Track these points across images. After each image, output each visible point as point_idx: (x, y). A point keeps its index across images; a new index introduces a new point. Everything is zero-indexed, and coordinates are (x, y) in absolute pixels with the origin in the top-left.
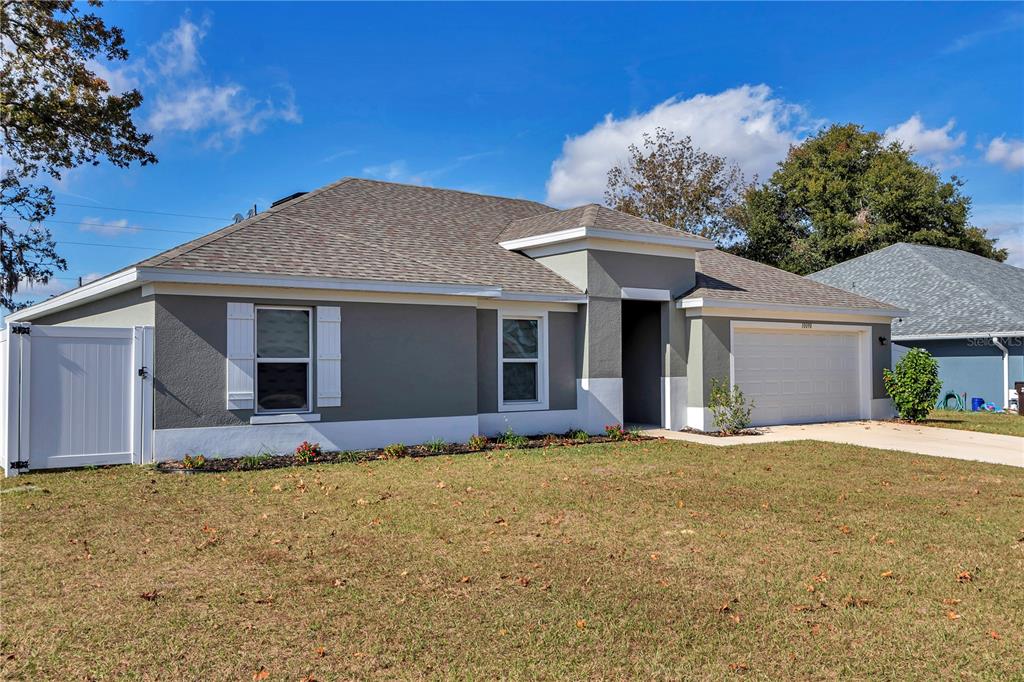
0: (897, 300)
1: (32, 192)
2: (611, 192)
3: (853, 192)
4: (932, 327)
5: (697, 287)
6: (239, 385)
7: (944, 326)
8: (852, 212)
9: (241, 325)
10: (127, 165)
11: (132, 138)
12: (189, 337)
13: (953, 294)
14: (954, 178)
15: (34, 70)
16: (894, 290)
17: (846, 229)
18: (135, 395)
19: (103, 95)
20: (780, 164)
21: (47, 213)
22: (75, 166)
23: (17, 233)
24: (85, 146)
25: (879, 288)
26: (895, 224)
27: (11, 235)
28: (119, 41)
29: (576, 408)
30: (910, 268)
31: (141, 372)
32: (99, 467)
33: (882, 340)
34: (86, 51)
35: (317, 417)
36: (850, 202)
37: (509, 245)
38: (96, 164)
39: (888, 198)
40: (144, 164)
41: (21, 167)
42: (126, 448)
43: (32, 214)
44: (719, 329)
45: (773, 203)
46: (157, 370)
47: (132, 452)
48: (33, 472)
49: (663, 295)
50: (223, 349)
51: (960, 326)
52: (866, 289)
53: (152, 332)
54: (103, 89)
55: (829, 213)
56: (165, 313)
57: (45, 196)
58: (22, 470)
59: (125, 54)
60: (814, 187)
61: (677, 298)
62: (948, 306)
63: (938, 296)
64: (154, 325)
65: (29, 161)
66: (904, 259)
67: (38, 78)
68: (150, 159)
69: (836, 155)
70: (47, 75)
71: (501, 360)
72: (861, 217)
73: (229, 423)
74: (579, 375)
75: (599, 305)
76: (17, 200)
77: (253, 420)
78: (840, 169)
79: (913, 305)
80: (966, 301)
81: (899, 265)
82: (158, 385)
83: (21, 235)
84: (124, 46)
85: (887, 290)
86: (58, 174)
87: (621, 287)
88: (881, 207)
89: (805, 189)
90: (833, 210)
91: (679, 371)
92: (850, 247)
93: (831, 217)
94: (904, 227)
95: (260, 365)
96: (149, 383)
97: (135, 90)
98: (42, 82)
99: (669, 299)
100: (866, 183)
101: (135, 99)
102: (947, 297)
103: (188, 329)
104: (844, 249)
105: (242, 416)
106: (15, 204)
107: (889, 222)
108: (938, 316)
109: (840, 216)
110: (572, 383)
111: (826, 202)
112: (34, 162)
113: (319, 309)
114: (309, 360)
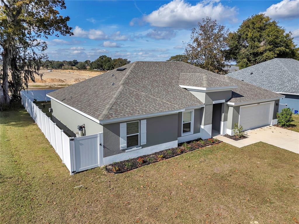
0: (275, 79)
1: (41, 43)
2: (192, 35)
3: (261, 36)
4: (286, 90)
5: (232, 98)
6: (123, 143)
7: (289, 90)
8: (260, 41)
9: (123, 128)
10: (66, 35)
11: (67, 29)
12: (111, 134)
13: (292, 79)
14: (290, 32)
15: (39, 9)
16: (274, 75)
17: (258, 47)
18: (99, 150)
19: (58, 15)
20: (240, 26)
21: (46, 49)
22: (52, 35)
23: (38, 54)
24: (54, 29)
25: (270, 74)
26: (272, 46)
27: (37, 55)
28: (64, 4)
29: (200, 132)
30: (279, 68)
31: (100, 145)
32: (92, 169)
33: (277, 104)
34: (54, 5)
35: (141, 148)
36: (259, 39)
37: (182, 86)
38: (58, 37)
39: (270, 39)
40: (70, 35)
41: (37, 35)
42: (98, 163)
43: (42, 49)
44: (237, 109)
45: (237, 38)
46: (104, 143)
47: (99, 164)
48: (77, 173)
49: (223, 101)
50: (119, 135)
51: (294, 91)
52: (266, 74)
53: (102, 134)
54: (58, 14)
55: (253, 43)
56: (105, 129)
57: (45, 44)
58: (74, 173)
59: (65, 7)
60: (250, 35)
61: (227, 101)
62: (291, 83)
63: (287, 79)
64: (103, 132)
65: (39, 33)
66: (277, 65)
67: (40, 11)
68: (72, 34)
69: (257, 25)
70: (43, 11)
71: (183, 123)
72: (262, 44)
73: (121, 153)
74: (201, 124)
75: (208, 106)
76: (37, 45)
77: (126, 151)
78: (258, 29)
79: (280, 81)
80: (296, 82)
81: (276, 66)
82: (104, 147)
83: (39, 55)
84: (65, 5)
85: (272, 75)
86: (47, 37)
87: (213, 101)
88: (268, 41)
89: (247, 35)
90: (254, 41)
91: (226, 120)
92: (258, 52)
93: (254, 43)
94: (274, 47)
95: (127, 137)
96: (102, 147)
97: (68, 16)
98: (41, 13)
99: (225, 102)
100: (264, 33)
101: (68, 19)
102: (290, 80)
103: (110, 131)
104: (256, 53)
105: (124, 151)
106: (37, 46)
107: (270, 45)
108: (287, 86)
109: (256, 43)
110: (199, 126)
111: (253, 39)
112: (40, 34)
113: (141, 121)
114: (139, 134)
